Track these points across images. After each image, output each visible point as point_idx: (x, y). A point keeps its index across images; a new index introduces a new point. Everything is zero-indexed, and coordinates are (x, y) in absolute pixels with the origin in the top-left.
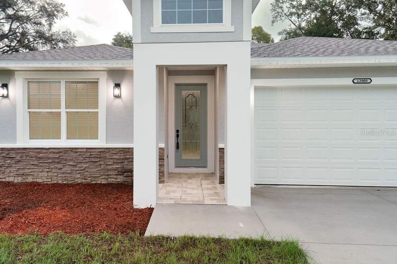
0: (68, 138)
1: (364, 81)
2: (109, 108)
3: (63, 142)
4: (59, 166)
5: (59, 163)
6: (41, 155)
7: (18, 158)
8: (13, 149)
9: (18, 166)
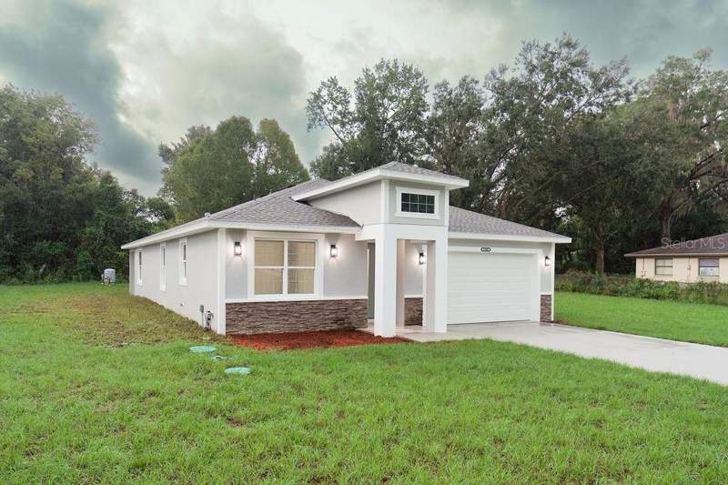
0: (289, 293)
1: (487, 250)
2: (326, 266)
3: (285, 297)
4: (286, 318)
5: (285, 315)
6: (270, 309)
7: (250, 312)
8: (245, 304)
9: (250, 319)
